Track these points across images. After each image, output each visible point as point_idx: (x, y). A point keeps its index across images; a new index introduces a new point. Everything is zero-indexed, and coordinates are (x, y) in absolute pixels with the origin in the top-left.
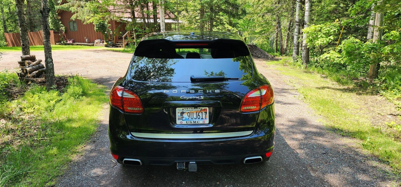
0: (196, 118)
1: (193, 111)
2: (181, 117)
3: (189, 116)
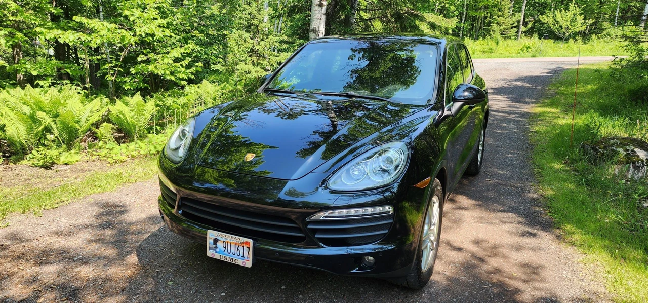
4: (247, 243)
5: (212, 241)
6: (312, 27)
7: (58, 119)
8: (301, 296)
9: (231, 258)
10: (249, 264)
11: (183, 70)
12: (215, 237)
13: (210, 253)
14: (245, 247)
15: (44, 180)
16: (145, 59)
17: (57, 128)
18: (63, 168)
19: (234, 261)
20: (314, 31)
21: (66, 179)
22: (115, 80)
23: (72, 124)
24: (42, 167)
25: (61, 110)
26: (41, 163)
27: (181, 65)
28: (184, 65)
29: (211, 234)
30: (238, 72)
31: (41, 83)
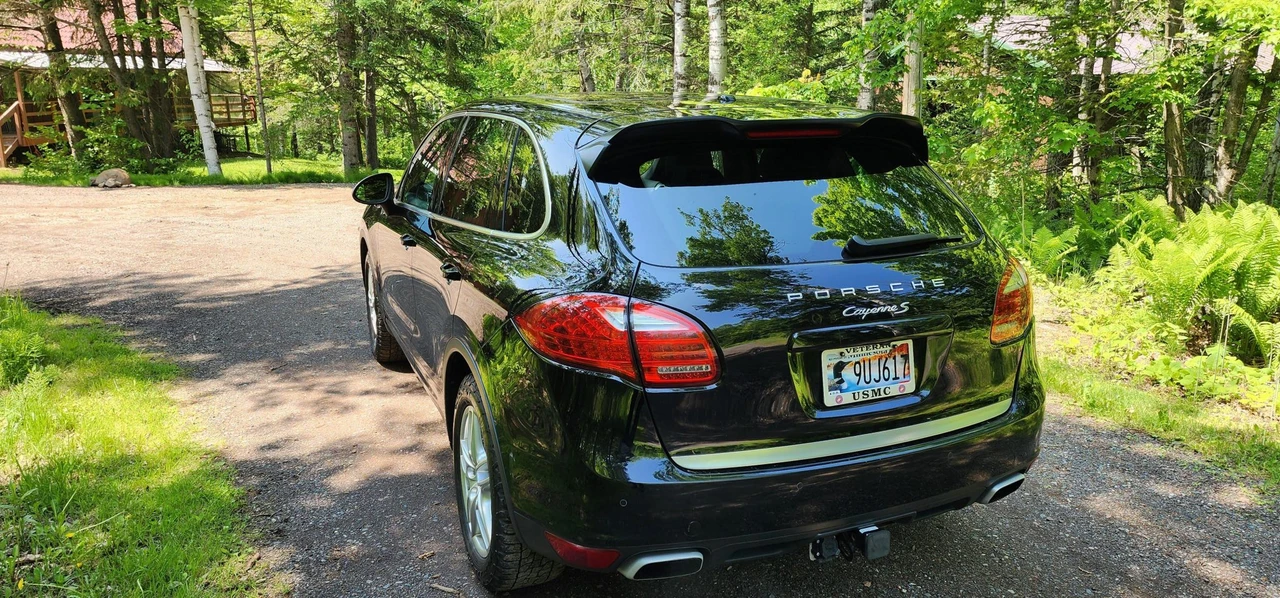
0: (877, 379)
1: (868, 357)
2: (837, 380)
3: (859, 375)
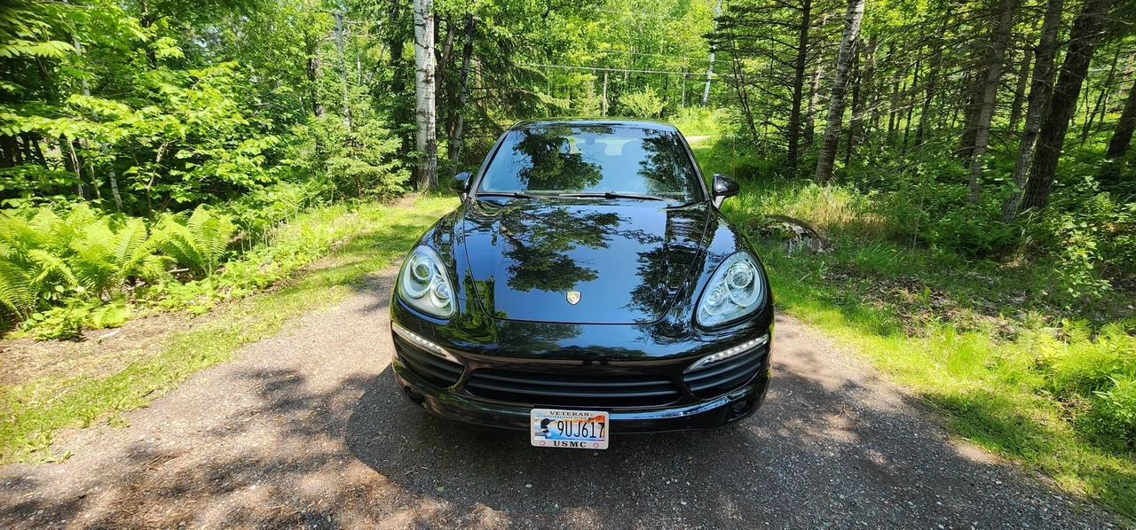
4: (599, 418)
5: (539, 424)
6: (418, 110)
7: (71, 259)
8: (626, 461)
9: (574, 441)
10: (604, 445)
11: (260, 169)
12: (543, 418)
13: (537, 440)
14: (596, 424)
15: (82, 360)
16: (190, 155)
17: (74, 273)
18: (107, 335)
19: (579, 444)
20: (423, 113)
21: (125, 352)
22: (151, 191)
23: (102, 265)
24: (63, 337)
25: (76, 245)
26: (56, 332)
27: (255, 163)
28: (259, 163)
29: (537, 415)
30: (332, 167)
31: (13, 202)
